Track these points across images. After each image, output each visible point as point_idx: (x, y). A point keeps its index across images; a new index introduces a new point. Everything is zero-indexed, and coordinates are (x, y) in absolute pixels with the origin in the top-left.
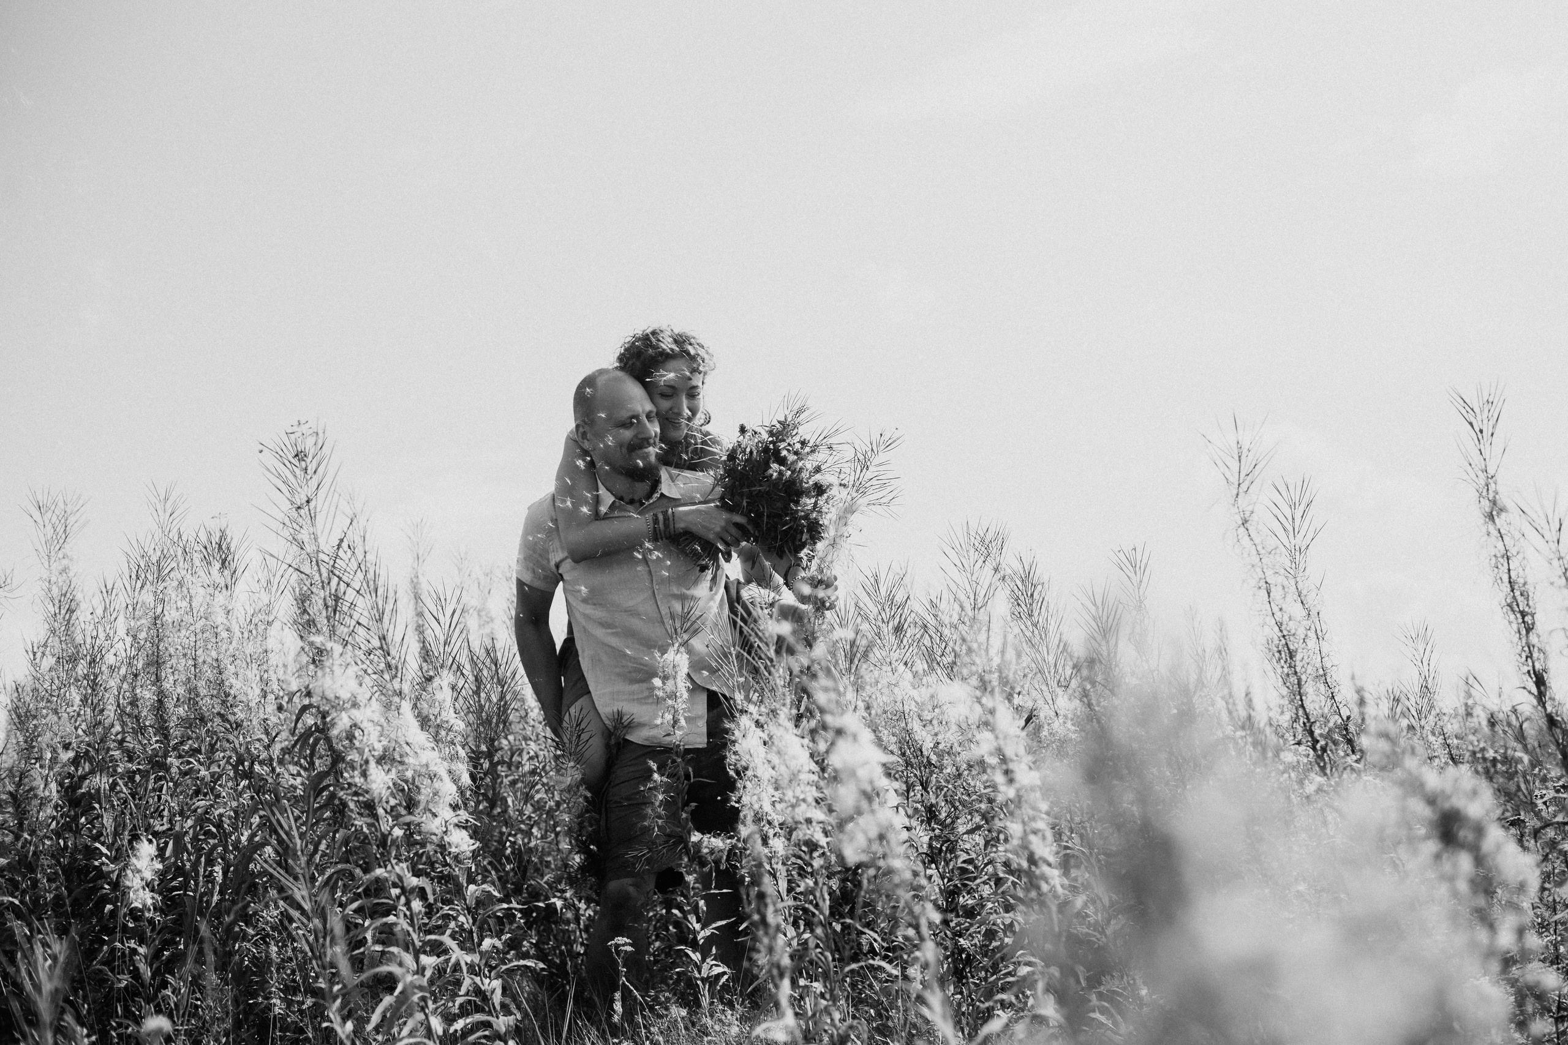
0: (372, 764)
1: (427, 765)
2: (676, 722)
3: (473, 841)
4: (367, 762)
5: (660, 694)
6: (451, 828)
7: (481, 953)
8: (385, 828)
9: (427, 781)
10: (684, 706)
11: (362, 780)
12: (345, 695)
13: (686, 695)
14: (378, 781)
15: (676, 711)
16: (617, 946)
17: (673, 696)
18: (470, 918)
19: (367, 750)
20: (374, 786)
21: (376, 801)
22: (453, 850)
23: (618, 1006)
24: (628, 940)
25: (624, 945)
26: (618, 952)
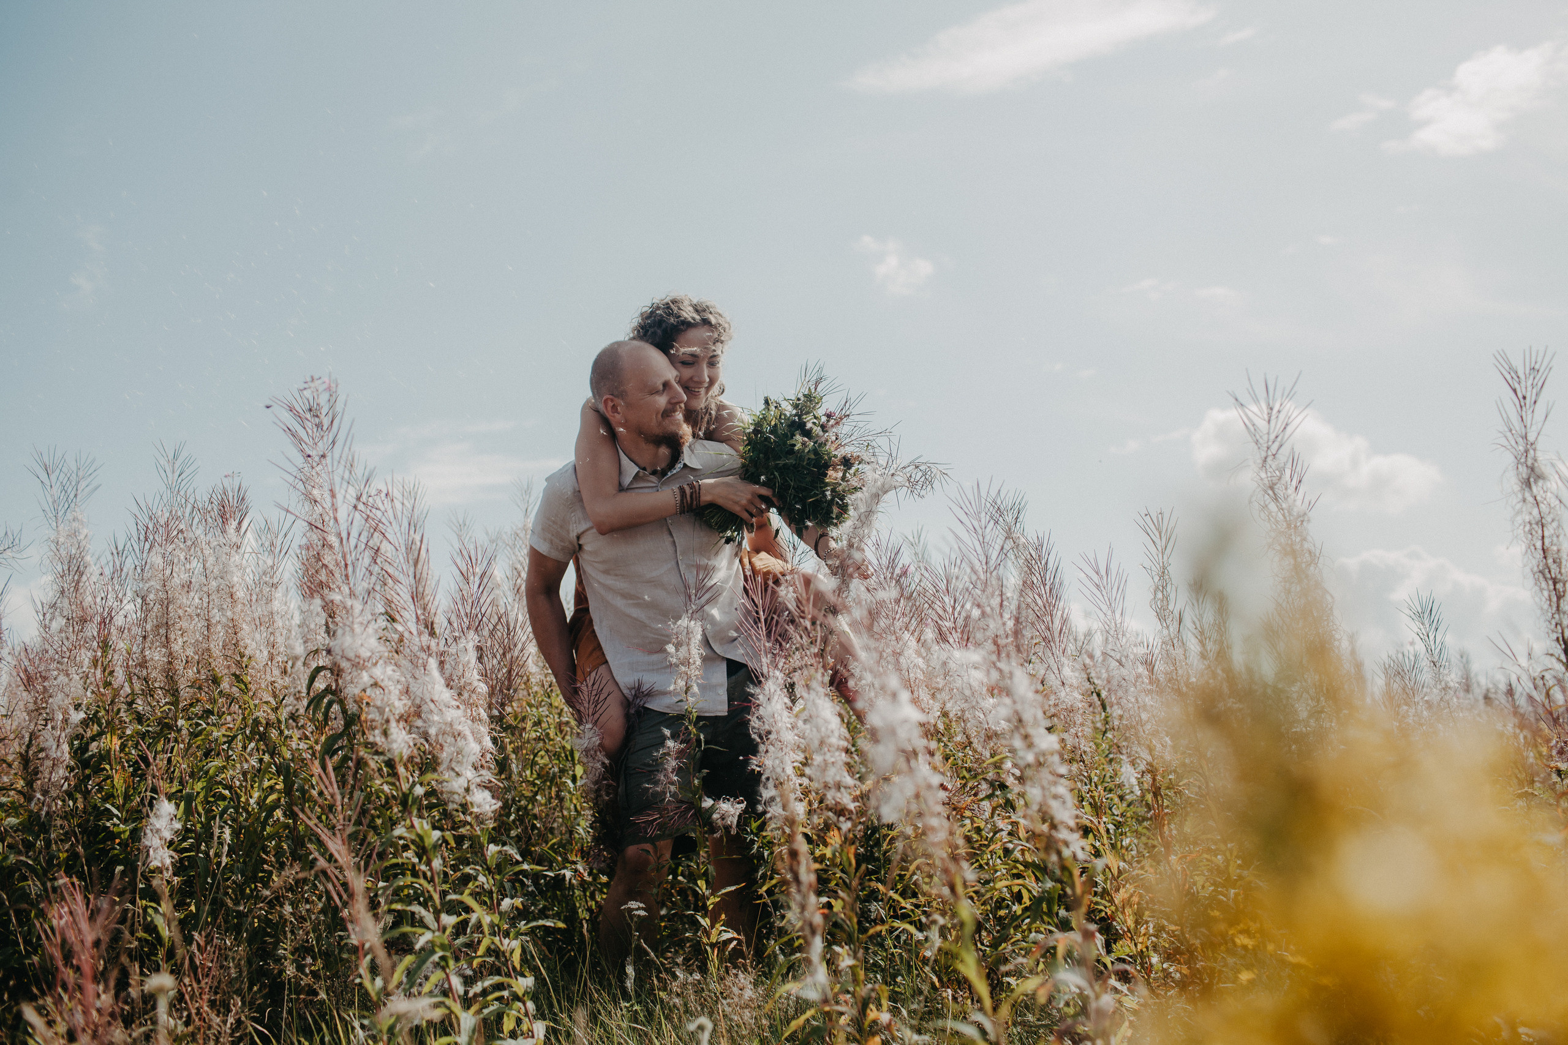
0: (393, 724)
1: (451, 724)
2: (688, 689)
3: (494, 801)
4: (388, 721)
5: (674, 660)
6: (473, 787)
7: (500, 913)
8: (405, 787)
9: (450, 740)
10: (697, 673)
11: (383, 740)
12: (365, 653)
13: (699, 662)
14: (399, 740)
15: (689, 678)
16: (631, 910)
17: (686, 662)
18: (490, 878)
19: (387, 709)
20: (395, 746)
21: (397, 759)
22: (475, 810)
23: (630, 970)
24: (642, 905)
25: (637, 909)
26: (631, 917)
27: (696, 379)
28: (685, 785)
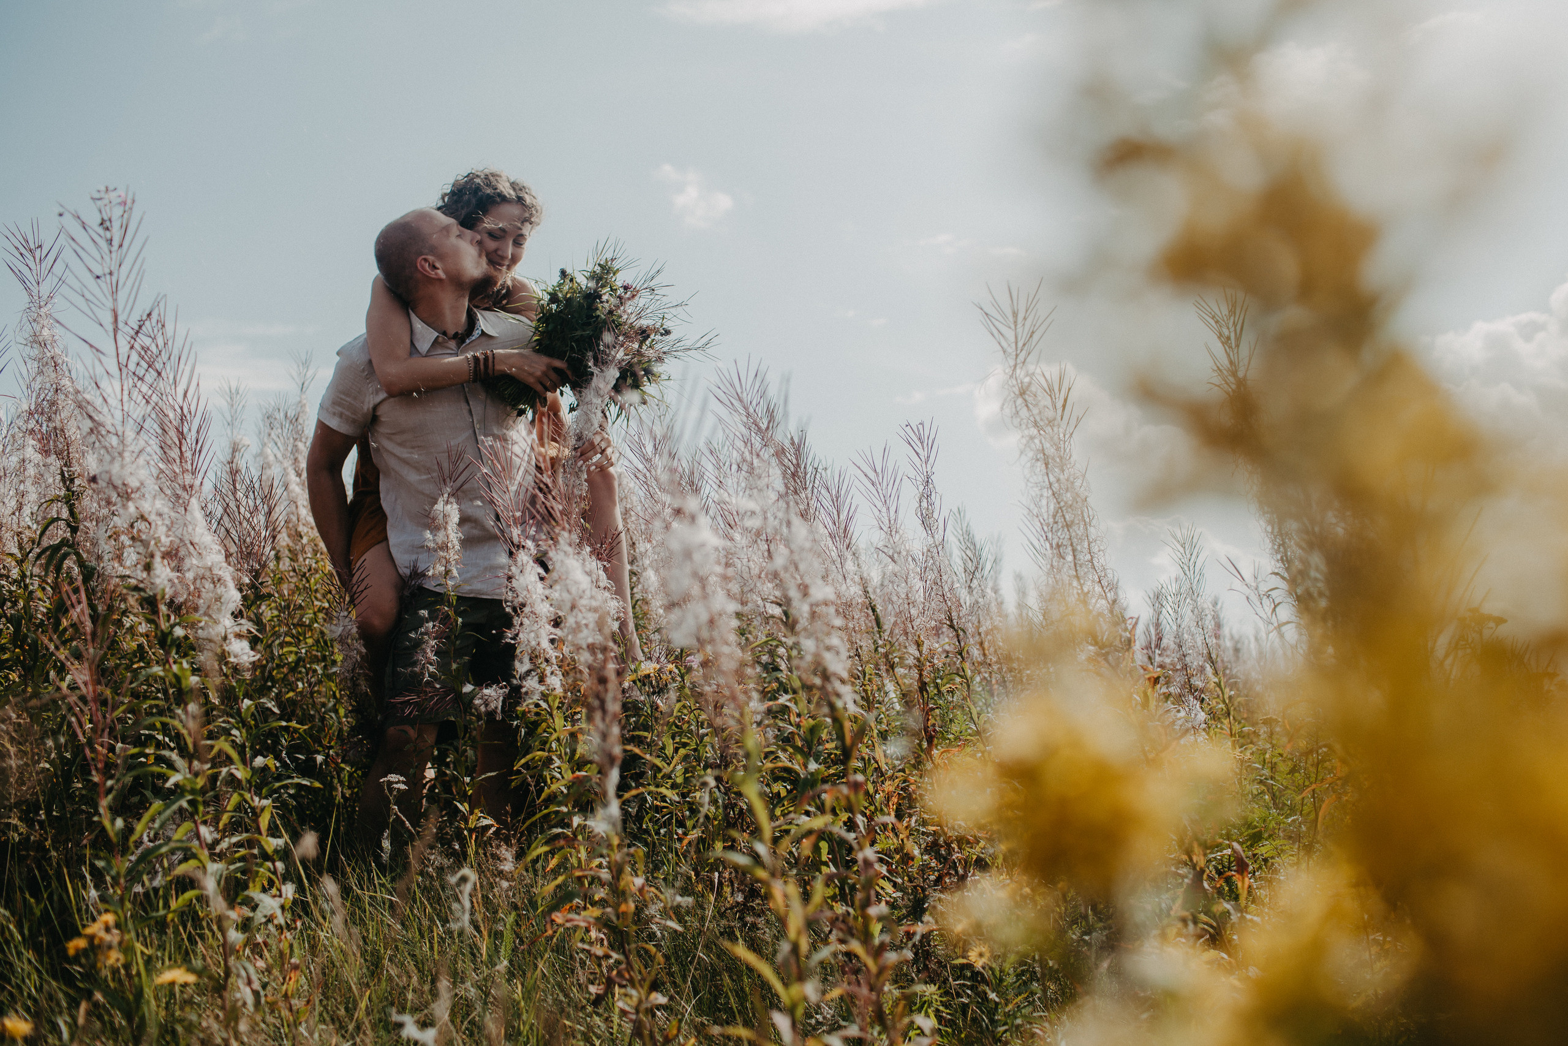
0: (158, 559)
1: (210, 569)
2: (447, 572)
3: (252, 653)
4: (152, 556)
5: (432, 545)
6: (231, 636)
7: (252, 769)
8: (164, 625)
9: (208, 585)
10: (457, 557)
11: (145, 575)
12: (133, 483)
13: (457, 547)
14: (163, 576)
15: (448, 561)
16: (390, 783)
17: (444, 547)
18: (244, 731)
19: (153, 543)
20: (158, 581)
21: (159, 597)
22: (232, 659)
23: (386, 844)
24: (402, 778)
25: (397, 783)
26: (391, 790)
27: (500, 253)
28: (443, 666)
